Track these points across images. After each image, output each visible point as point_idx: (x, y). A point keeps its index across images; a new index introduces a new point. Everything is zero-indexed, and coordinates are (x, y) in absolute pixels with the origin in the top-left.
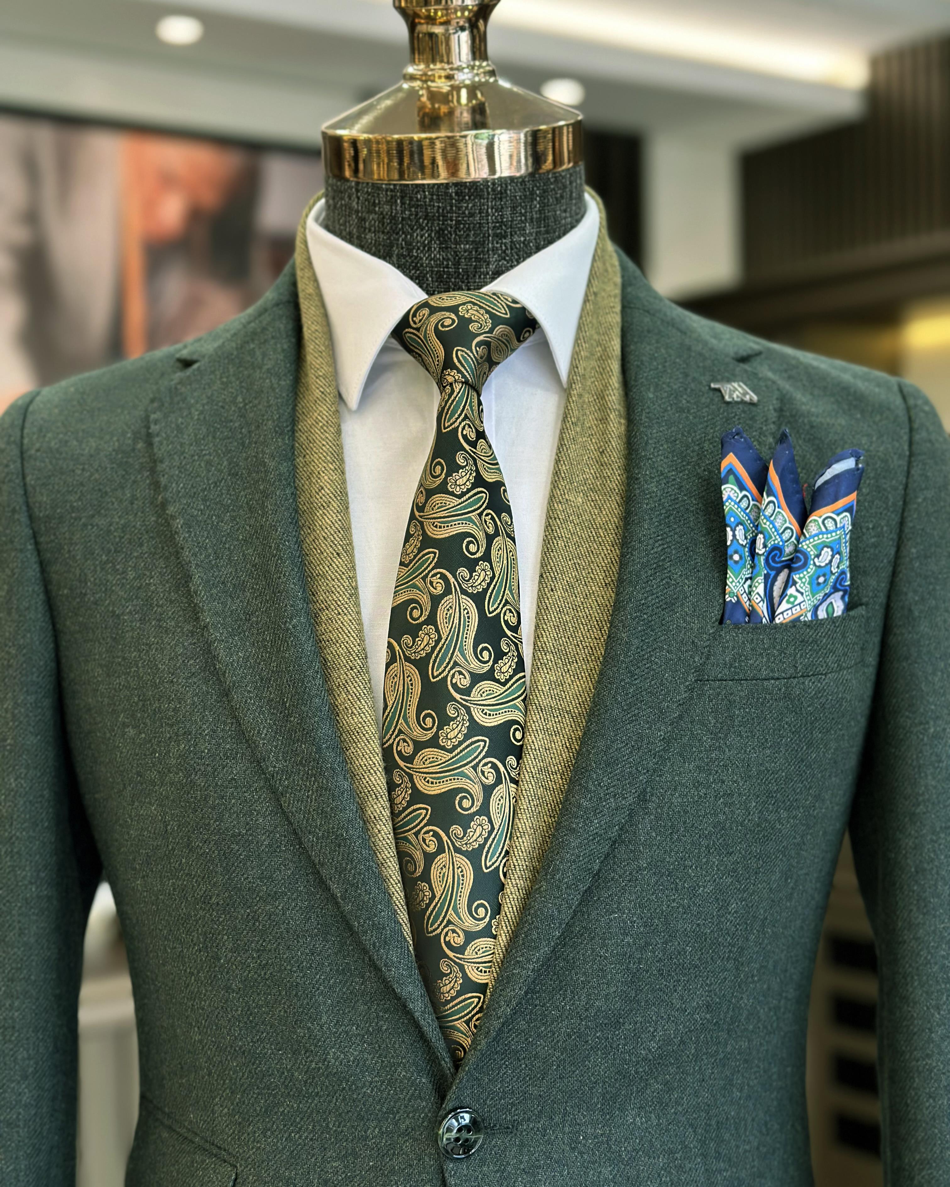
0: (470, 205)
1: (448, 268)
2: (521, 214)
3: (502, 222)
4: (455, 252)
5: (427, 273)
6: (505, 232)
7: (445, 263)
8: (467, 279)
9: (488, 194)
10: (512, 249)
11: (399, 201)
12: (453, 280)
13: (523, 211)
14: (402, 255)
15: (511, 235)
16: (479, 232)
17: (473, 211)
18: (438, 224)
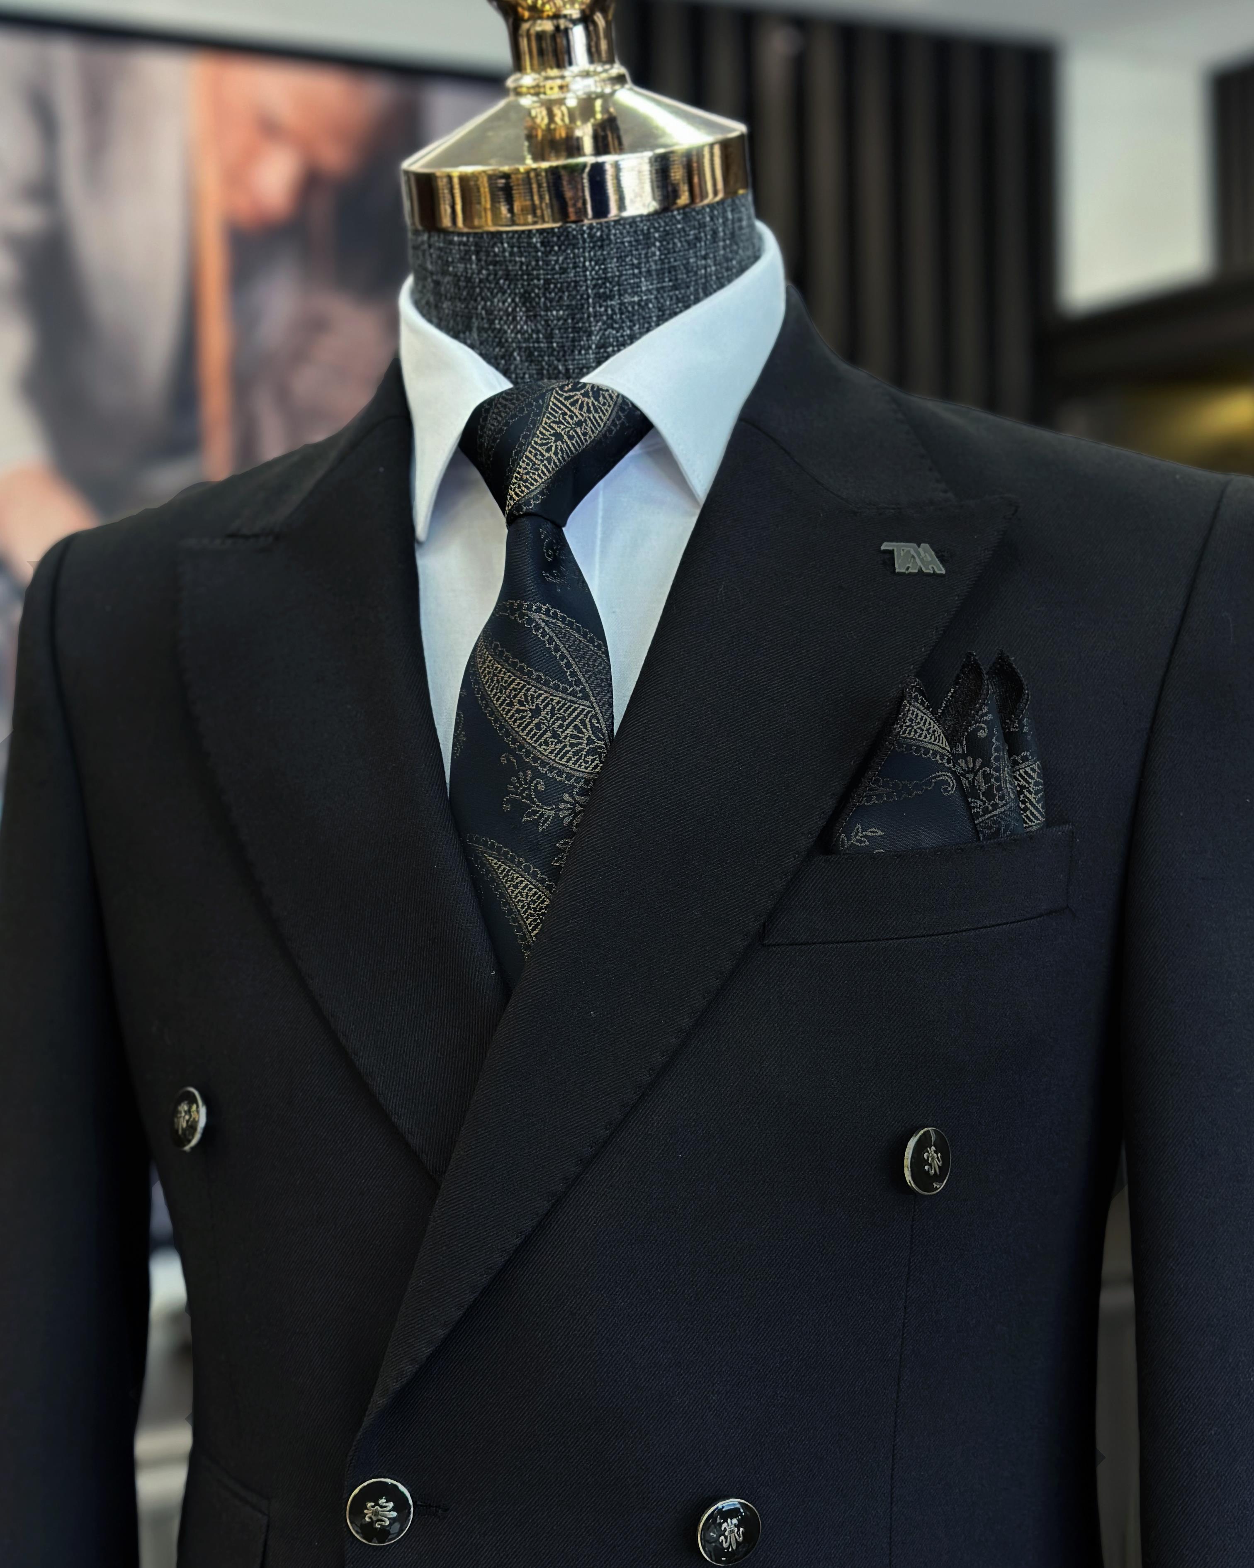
0: (561, 259)
1: (538, 342)
2: (633, 266)
3: (606, 278)
4: (546, 321)
5: (514, 350)
6: (611, 291)
7: (534, 336)
8: (564, 356)
9: (584, 241)
10: (622, 314)
11: (474, 257)
12: (546, 358)
13: (635, 262)
14: (483, 328)
15: (620, 295)
16: (574, 293)
17: (565, 266)
18: (523, 285)
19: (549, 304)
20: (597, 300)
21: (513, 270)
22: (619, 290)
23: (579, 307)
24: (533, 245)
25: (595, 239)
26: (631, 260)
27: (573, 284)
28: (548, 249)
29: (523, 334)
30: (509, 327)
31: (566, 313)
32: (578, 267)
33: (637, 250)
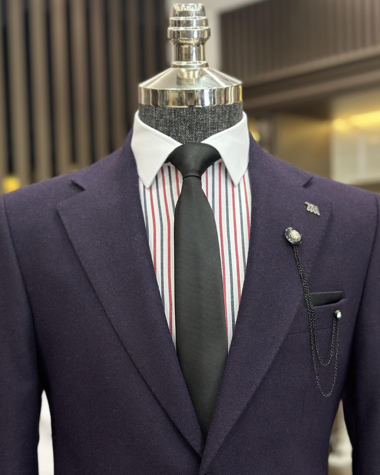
19: (197, 129)
20: (211, 129)
21: (186, 119)
22: (217, 127)
23: (206, 131)
24: (193, 112)
25: (212, 111)
26: (221, 118)
27: (205, 124)
28: (198, 113)
29: (187, 138)
30: (183, 136)
31: (202, 132)
32: (207, 119)
33: (222, 115)
